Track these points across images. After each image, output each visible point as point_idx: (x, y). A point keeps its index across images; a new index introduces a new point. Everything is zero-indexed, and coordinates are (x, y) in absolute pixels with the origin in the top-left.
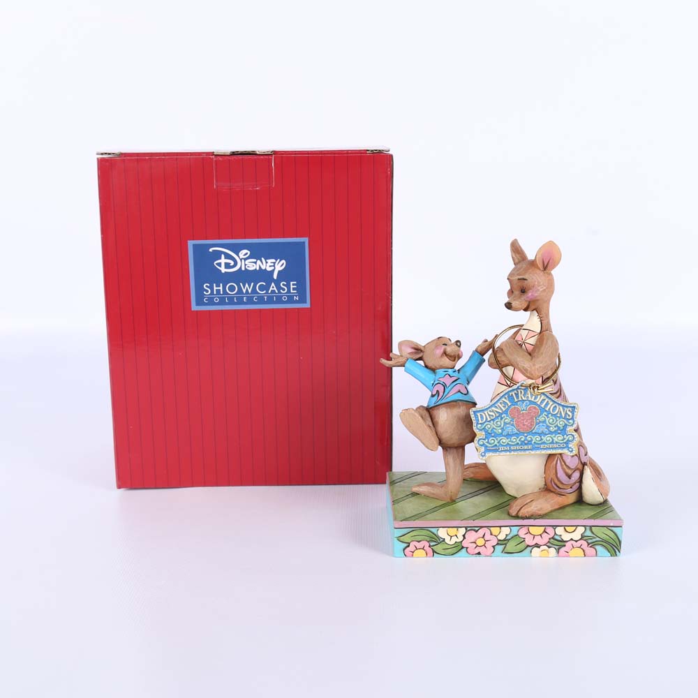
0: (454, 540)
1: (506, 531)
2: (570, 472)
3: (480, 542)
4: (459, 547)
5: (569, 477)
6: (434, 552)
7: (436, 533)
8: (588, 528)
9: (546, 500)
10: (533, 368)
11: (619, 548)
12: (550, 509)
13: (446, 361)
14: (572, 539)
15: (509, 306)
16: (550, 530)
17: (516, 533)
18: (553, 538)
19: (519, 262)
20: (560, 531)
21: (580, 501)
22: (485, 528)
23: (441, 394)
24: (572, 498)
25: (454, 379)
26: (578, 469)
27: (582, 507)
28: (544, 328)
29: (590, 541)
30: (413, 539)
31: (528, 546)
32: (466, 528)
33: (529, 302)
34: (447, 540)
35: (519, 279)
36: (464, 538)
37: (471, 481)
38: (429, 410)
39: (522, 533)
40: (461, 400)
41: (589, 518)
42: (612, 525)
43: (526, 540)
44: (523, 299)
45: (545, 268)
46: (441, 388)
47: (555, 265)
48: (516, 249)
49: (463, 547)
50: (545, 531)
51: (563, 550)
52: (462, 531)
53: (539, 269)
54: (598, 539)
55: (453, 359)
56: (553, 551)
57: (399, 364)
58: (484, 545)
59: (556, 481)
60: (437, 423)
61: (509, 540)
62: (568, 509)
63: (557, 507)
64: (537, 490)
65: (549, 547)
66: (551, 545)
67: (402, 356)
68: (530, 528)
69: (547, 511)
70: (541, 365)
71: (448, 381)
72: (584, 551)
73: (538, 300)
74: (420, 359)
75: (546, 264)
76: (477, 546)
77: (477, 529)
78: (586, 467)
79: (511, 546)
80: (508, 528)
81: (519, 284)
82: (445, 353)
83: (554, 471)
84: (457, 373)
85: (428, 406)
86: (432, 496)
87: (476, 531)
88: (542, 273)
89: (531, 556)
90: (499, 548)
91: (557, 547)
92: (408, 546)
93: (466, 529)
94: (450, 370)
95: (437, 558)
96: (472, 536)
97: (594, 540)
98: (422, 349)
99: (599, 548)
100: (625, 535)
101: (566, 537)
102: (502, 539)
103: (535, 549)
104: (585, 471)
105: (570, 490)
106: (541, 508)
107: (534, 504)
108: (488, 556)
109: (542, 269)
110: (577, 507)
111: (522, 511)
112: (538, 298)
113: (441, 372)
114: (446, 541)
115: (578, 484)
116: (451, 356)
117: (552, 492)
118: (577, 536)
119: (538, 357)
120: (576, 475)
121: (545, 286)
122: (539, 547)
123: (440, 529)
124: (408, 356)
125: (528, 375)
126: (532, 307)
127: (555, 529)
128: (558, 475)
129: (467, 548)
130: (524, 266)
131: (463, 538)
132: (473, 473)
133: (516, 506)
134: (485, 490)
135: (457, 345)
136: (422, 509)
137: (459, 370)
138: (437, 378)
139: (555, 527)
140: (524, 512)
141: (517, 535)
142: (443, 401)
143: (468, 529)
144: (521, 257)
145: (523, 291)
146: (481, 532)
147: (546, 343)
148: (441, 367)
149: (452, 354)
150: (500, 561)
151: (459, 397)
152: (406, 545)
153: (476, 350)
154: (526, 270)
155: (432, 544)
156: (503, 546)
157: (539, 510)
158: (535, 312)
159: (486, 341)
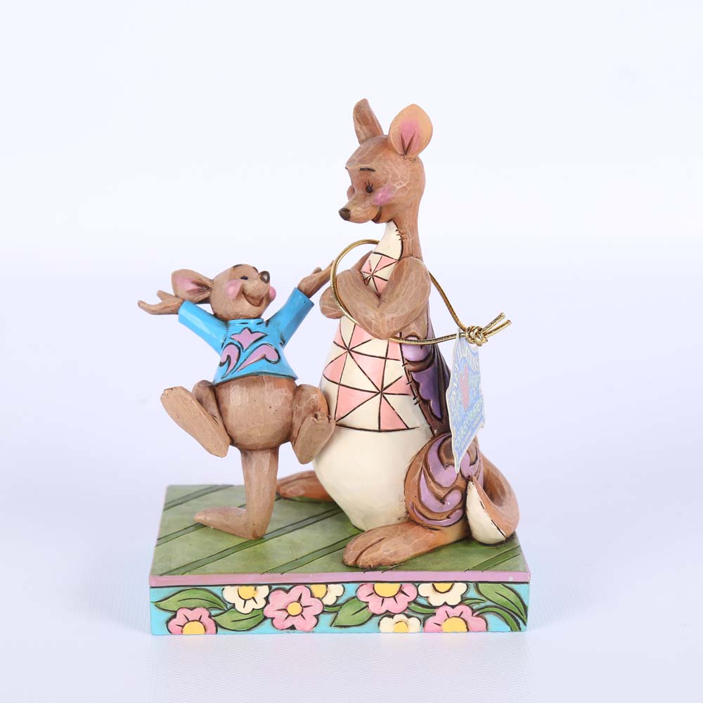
0: (251, 605)
1: (336, 590)
2: (442, 493)
3: (294, 609)
4: (259, 618)
5: (442, 500)
6: (217, 625)
7: (220, 595)
8: (472, 584)
9: (405, 538)
10: (380, 321)
11: (524, 618)
12: (412, 554)
13: (246, 307)
14: (445, 604)
15: (345, 214)
16: (409, 589)
17: (353, 594)
18: (415, 602)
19: (367, 139)
20: (425, 590)
21: (467, 537)
22: (302, 587)
23: (234, 361)
24: (452, 534)
25: (257, 336)
26: (457, 488)
27: (469, 549)
28: (406, 252)
29: (475, 607)
30: (180, 604)
31: (374, 615)
32: (270, 586)
33: (381, 208)
34: (239, 606)
35: (362, 169)
36: (267, 602)
37: (301, 501)
38: (214, 389)
39: (364, 592)
40: (265, 373)
41: (475, 569)
42: (511, 580)
43: (370, 605)
44: (368, 202)
45: (406, 151)
46: (233, 352)
47: (422, 147)
48: (363, 116)
49: (265, 618)
50: (401, 591)
51: (431, 620)
52: (264, 591)
53: (397, 153)
54: (489, 603)
55: (258, 302)
56: (414, 622)
57: (168, 310)
58: (301, 614)
59: (420, 508)
60: (226, 410)
61: (341, 605)
62: (444, 553)
63: (424, 549)
64: (394, 521)
65: (409, 617)
66: (411, 614)
67: (177, 296)
68: (377, 585)
69: (406, 557)
70: (395, 315)
71: (246, 340)
72: (466, 622)
73: (393, 205)
74: (206, 301)
75: (406, 146)
76: (289, 615)
77: (287, 587)
78: (470, 483)
79: (345, 615)
80: (340, 586)
81: (363, 178)
82: (243, 292)
83: (416, 491)
84: (263, 326)
85: (214, 382)
86: (226, 529)
87: (287, 591)
88: (400, 160)
89: (380, 632)
90: (326, 619)
91: (421, 617)
92: (175, 617)
93: (270, 588)
94: (252, 322)
95: (223, 636)
96: (279, 599)
97: (482, 605)
98: (209, 284)
99: (491, 618)
100: (533, 597)
101: (436, 600)
102: (330, 603)
103: (386, 619)
104: (469, 492)
105: (446, 522)
106: (396, 553)
107: (384, 545)
108: (308, 632)
109: (400, 151)
110: (461, 548)
111: (363, 557)
112: (393, 201)
113: (236, 325)
114: (236, 607)
115: (459, 513)
116: (253, 298)
117: (418, 524)
118: (454, 597)
119: (390, 302)
120: (455, 498)
121: (405, 181)
122: (392, 617)
123: (226, 588)
124: (187, 296)
125: (373, 331)
126: (386, 216)
127: (417, 587)
128: (423, 499)
129: (273, 619)
130: (372, 147)
131: (264, 602)
132: (304, 488)
133: (354, 549)
134: (318, 518)
135: (262, 279)
136: (201, 554)
137: (268, 321)
138: (229, 334)
139: (416, 583)
140: (365, 559)
141: (356, 597)
142: (236, 375)
143: (274, 587)
144: (370, 130)
145: (369, 190)
146: (295, 592)
147: (407, 278)
148: (237, 317)
149: (256, 295)
150: (328, 639)
151: (263, 366)
152: (170, 615)
153: (299, 288)
154: (373, 154)
155: (214, 612)
156: (332, 616)
157: (391, 556)
158: (392, 224)
159: (318, 271)
